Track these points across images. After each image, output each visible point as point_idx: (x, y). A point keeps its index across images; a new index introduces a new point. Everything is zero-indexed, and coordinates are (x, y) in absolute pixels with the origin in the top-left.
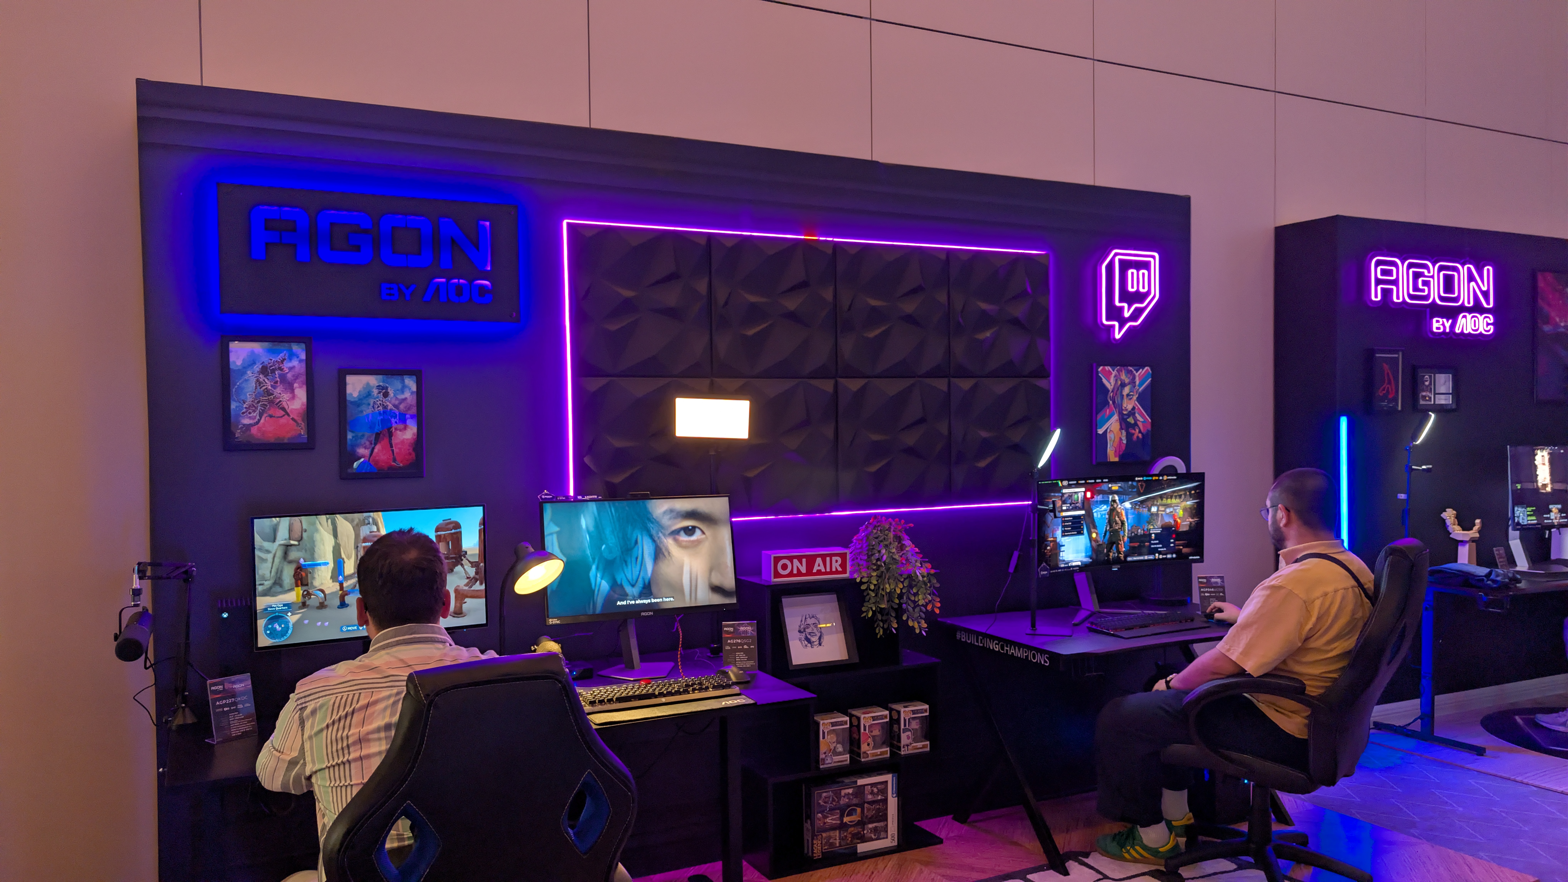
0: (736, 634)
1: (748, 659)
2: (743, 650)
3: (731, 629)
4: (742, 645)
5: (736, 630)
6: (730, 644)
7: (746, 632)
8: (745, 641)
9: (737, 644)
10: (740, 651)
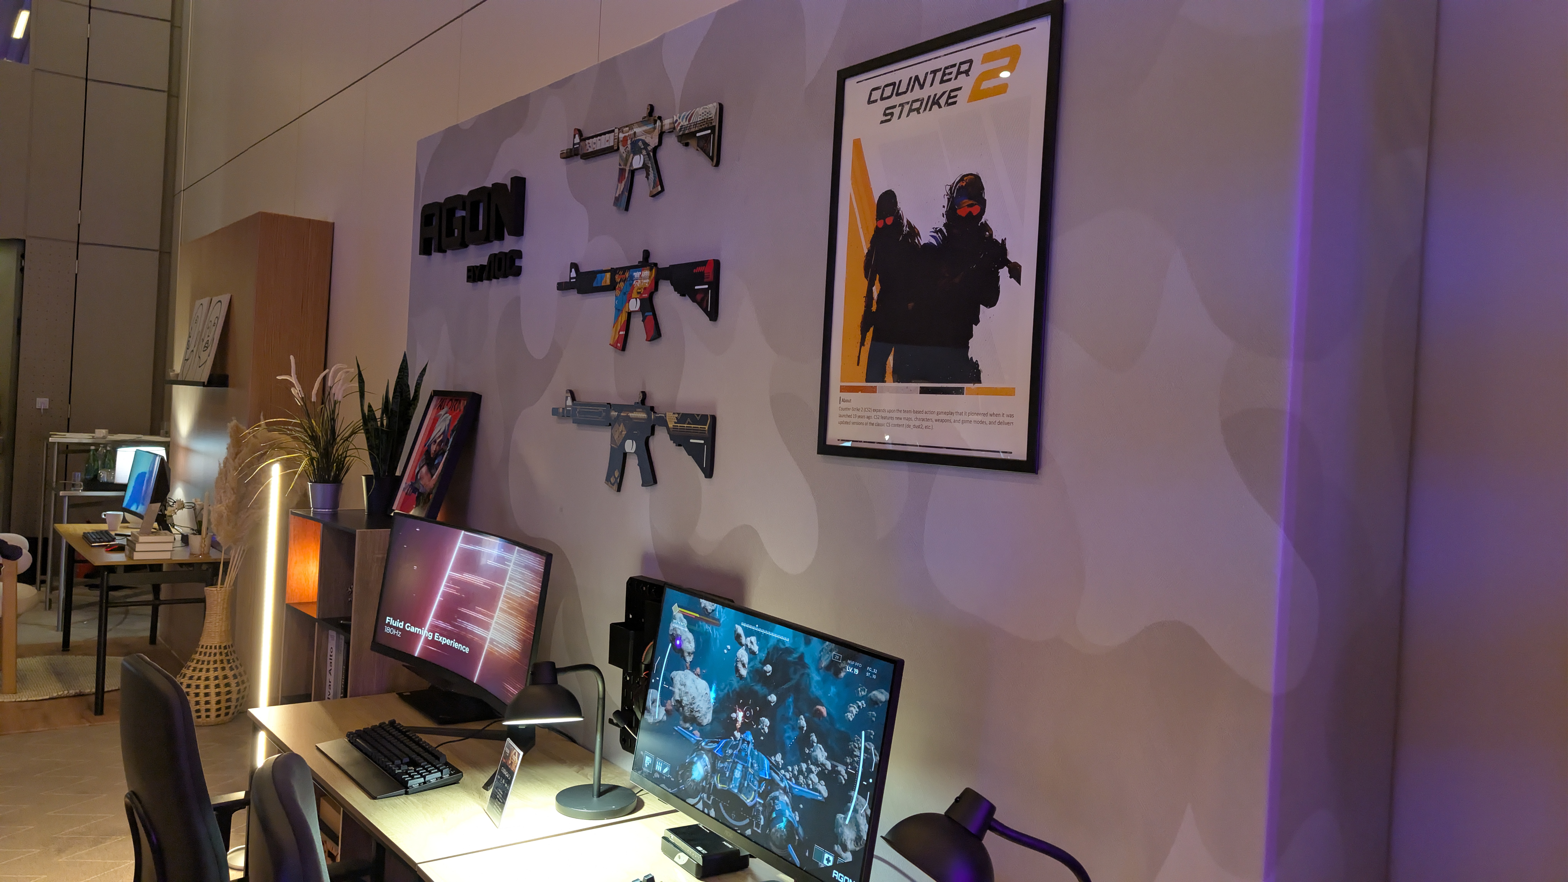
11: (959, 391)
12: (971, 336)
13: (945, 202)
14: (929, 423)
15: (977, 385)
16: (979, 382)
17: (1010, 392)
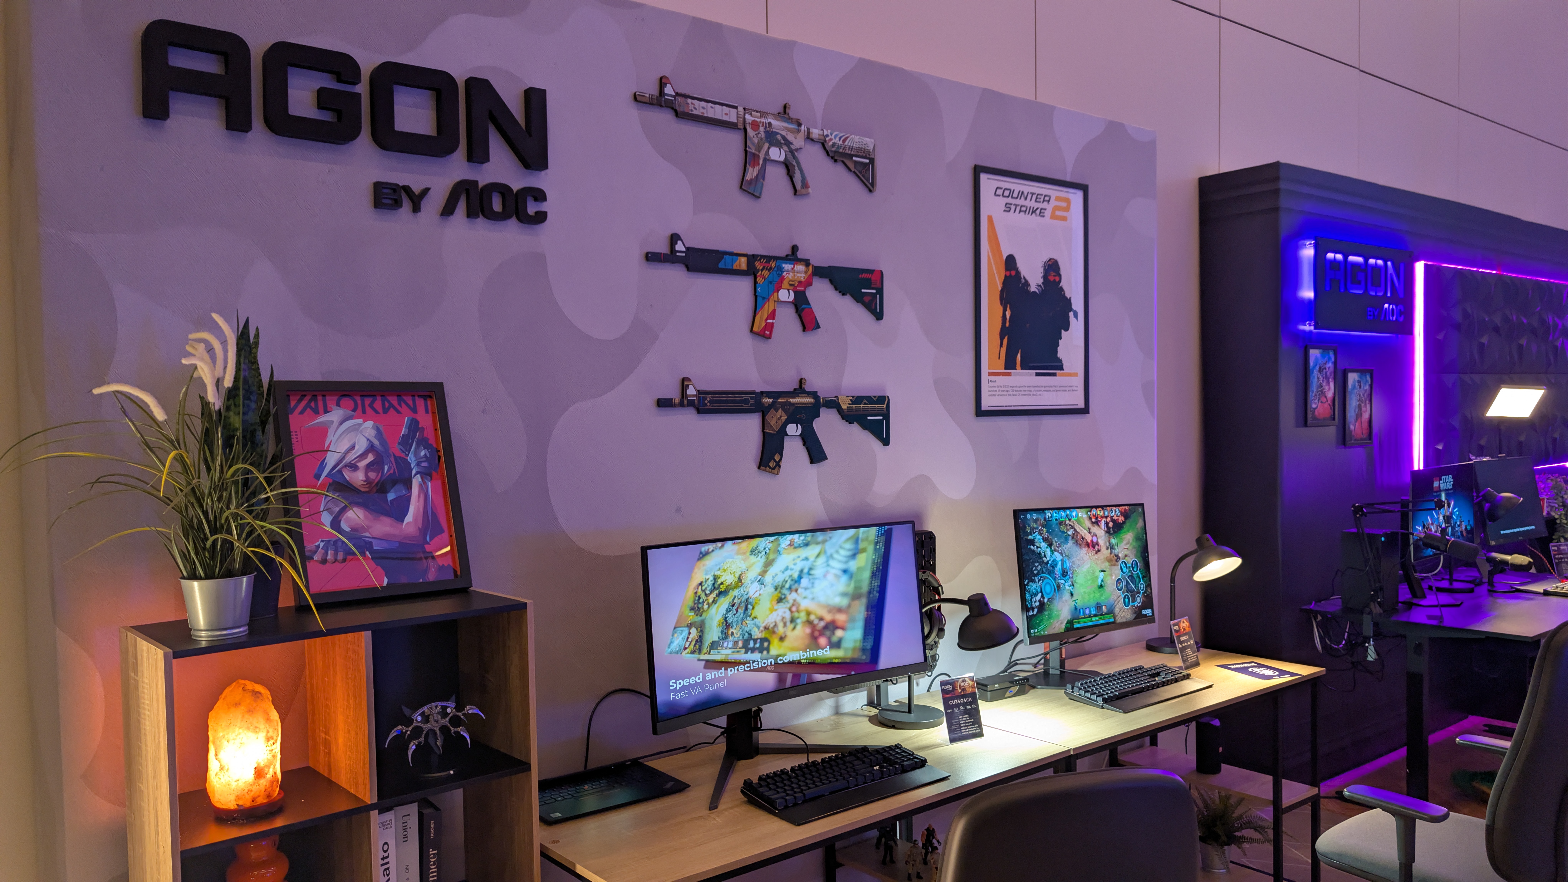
6: (1558, 559)
11: (1054, 375)
12: (1058, 346)
13: (1042, 270)
14: (1041, 393)
15: (1062, 371)
16: (1063, 370)
17: (1076, 375)
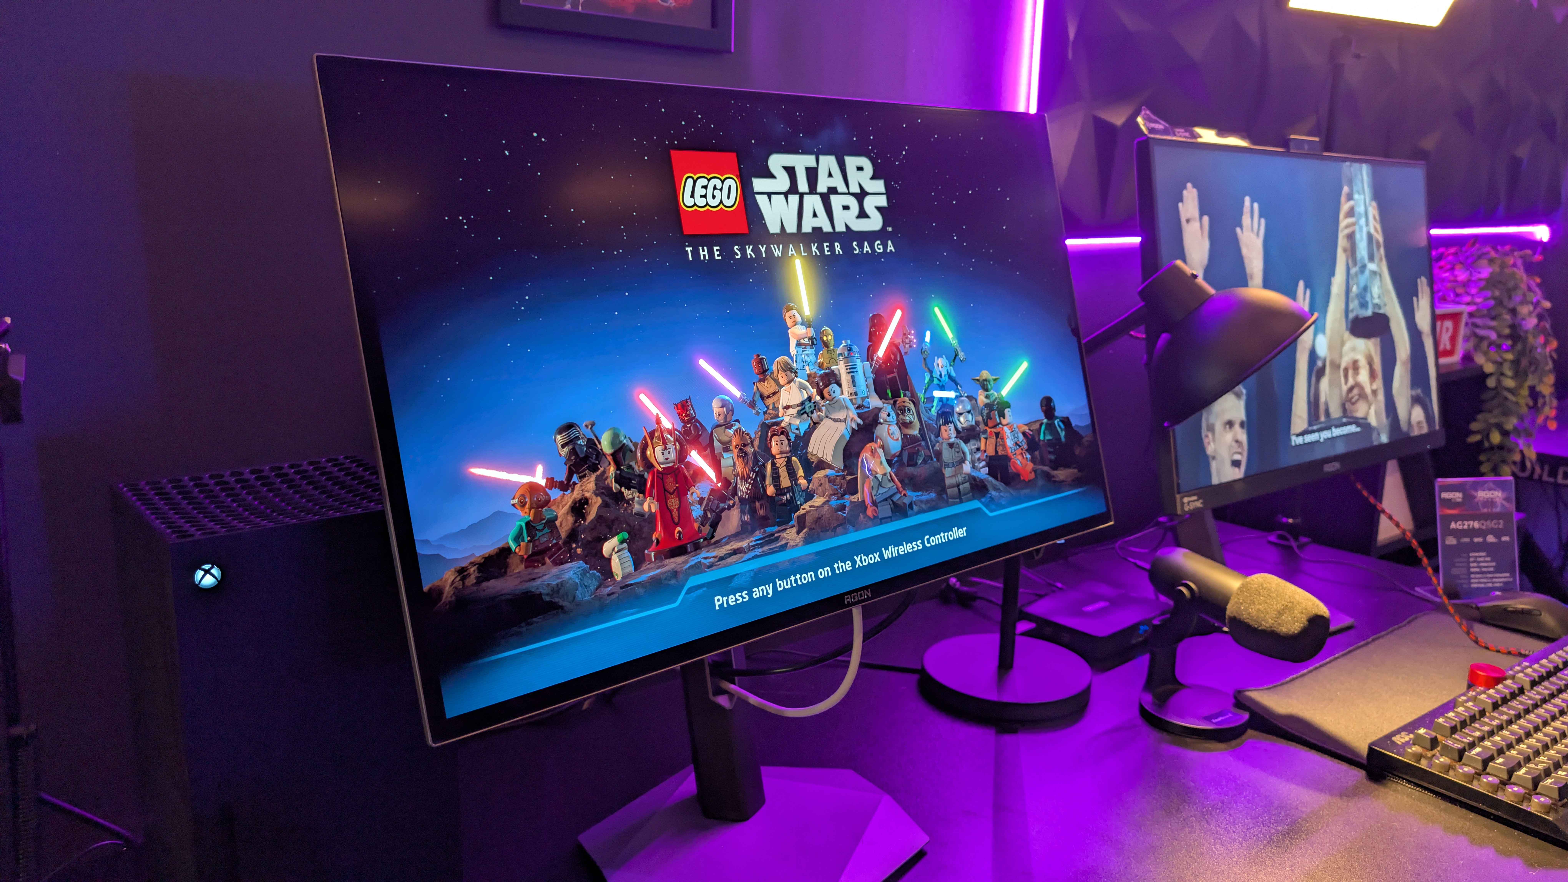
0: (1468, 507)
1: (1498, 570)
2: (1484, 547)
3: (1457, 496)
4: (1483, 533)
5: (1469, 498)
6: (1457, 533)
7: (1490, 503)
8: (1491, 524)
9: (1472, 533)
10: (1478, 548)
